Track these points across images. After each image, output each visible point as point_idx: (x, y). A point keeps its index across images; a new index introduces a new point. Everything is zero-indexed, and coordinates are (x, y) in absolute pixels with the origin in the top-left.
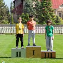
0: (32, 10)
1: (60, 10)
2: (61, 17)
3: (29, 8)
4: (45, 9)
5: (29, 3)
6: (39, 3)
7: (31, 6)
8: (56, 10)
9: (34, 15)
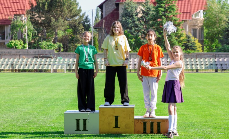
0: (137, 23)
2: (195, 37)
3: (130, 18)
4: (163, 21)
5: (131, 9)
6: (151, 8)
7: (135, 14)
8: (186, 23)
9: (141, 32)
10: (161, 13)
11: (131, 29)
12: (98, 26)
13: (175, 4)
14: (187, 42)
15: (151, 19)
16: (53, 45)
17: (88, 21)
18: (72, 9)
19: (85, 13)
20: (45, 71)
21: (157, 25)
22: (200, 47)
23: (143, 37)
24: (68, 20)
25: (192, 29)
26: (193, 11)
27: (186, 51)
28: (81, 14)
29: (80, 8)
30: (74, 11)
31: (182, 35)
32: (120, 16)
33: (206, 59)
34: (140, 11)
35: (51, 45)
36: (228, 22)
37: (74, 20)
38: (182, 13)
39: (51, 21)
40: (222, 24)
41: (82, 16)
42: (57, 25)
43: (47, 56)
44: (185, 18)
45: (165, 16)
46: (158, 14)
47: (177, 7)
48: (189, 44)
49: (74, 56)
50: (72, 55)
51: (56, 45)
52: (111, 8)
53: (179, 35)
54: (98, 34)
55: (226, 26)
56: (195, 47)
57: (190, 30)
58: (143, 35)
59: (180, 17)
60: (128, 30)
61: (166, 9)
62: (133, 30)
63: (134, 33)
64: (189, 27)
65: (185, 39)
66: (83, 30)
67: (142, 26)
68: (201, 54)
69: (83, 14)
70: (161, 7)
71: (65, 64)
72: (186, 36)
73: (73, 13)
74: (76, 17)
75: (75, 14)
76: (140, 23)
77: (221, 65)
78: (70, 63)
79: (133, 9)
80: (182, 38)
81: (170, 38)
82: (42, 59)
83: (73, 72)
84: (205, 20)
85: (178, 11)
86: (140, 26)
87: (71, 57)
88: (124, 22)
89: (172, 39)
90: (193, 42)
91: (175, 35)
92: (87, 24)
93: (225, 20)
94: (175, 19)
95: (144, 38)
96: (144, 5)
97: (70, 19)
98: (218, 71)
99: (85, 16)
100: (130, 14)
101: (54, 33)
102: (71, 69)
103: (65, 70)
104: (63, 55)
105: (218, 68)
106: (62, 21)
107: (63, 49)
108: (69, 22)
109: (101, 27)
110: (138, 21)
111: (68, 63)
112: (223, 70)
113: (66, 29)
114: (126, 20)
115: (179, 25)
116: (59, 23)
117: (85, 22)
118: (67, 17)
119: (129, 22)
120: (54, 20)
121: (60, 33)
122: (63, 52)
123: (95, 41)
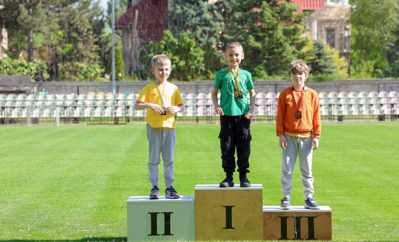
0: (208, 16)
1: (331, 15)
2: (333, 45)
3: (193, 7)
8: (313, 15)
9: (216, 37)
11: (194, 29)
12: (123, 25)
14: (317, 57)
15: (240, 9)
16: (26, 66)
17: (99, 12)
20: (12, 121)
21: (252, 21)
22: (344, 67)
23: (220, 46)
24: (57, 9)
25: (326, 28)
27: (315, 77)
31: (305, 43)
32: (171, 3)
33: (358, 92)
35: (22, 65)
37: (71, 10)
39: (19, 13)
40: (391, 17)
41: (86, 2)
42: (34, 23)
43: (15, 89)
44: (310, 5)
48: (320, 62)
49: (76, 88)
50: (69, 87)
51: (33, 66)
53: (300, 42)
54: (120, 42)
56: (333, 68)
57: (320, 31)
58: (220, 43)
59: (302, 3)
60: (189, 32)
62: (199, 31)
63: (201, 39)
64: (318, 25)
65: (312, 50)
66: (91, 32)
67: (218, 24)
68: (346, 82)
71: (57, 106)
72: (315, 45)
74: (73, 4)
76: (215, 16)
77: (392, 105)
78: (68, 105)
80: (305, 50)
81: (280, 50)
82: (6, 96)
83: (74, 122)
84: (352, 9)
86: (214, 24)
88: (178, 15)
89: (283, 51)
90: (328, 57)
91: (290, 42)
92: (96, 20)
93: (397, 9)
94: (290, 7)
95: (224, 49)
97: (61, 9)
98: (385, 118)
101: (26, 38)
102: (71, 118)
103: (58, 120)
104: (50, 88)
105: (386, 113)
106: (42, 12)
107: (48, 73)
108: (57, 14)
109: (131, 25)
110: (210, 13)
111: (64, 103)
112: (395, 117)
113: (52, 30)
114: (184, 10)
115: (298, 21)
116: (37, 18)
117: (94, 14)
118: (54, 4)
119: (191, 15)
120: (27, 12)
121: (38, 40)
122: (48, 80)
123: (118, 56)
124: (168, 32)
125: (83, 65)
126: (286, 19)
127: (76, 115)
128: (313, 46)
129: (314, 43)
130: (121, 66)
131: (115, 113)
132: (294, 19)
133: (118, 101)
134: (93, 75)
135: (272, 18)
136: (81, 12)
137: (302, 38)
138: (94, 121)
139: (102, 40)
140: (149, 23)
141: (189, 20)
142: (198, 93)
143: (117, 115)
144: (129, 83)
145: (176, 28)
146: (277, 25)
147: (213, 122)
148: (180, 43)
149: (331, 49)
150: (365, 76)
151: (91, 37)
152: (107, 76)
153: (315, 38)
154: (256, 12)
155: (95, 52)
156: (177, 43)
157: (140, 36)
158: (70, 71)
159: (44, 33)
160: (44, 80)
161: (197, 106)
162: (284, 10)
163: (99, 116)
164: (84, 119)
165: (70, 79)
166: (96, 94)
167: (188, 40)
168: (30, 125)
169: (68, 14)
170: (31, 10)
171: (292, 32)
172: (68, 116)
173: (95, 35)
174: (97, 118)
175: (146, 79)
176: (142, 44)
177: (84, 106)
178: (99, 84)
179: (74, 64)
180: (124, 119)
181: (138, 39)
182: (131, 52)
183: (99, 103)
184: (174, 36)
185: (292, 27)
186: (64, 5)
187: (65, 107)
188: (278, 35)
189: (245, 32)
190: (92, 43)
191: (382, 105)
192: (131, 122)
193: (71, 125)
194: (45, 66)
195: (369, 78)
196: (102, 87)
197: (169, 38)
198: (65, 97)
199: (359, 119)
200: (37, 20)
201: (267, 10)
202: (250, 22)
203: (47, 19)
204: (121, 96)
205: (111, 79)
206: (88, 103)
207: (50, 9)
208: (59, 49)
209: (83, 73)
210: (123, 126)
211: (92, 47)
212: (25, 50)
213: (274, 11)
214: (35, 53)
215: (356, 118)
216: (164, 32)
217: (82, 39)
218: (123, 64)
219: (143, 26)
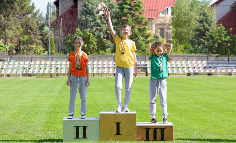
0: (99, 21)
3: (91, 16)
4: (129, 19)
5: (91, 5)
6: (113, 5)
7: (96, 12)
8: (153, 21)
9: (103, 32)
10: (126, 11)
11: (92, 28)
12: (55, 26)
13: (142, 1)
15: (116, 17)
16: (3, 47)
17: (42, 19)
18: (24, 6)
19: (39, 10)
23: (105, 37)
24: (20, 17)
25: (159, 28)
26: (160, 8)
28: (34, 11)
29: (33, 4)
30: (26, 8)
31: (149, 36)
32: (80, 14)
33: (177, 61)
34: (101, 8)
35: (1, 46)
36: (199, 20)
37: (27, 17)
38: (148, 10)
40: (192, 23)
41: (35, 14)
42: (8, 24)
44: (152, 16)
45: (130, 14)
46: (122, 12)
47: (144, 4)
49: (30, 58)
50: (26, 58)
51: (7, 47)
52: (68, 5)
53: (146, 35)
54: (53, 34)
55: (197, 25)
58: (105, 35)
59: (148, 15)
60: (89, 29)
61: (132, 7)
62: (94, 29)
63: (95, 33)
64: (155, 26)
65: (153, 39)
66: (38, 29)
67: (104, 25)
69: (36, 11)
70: (126, 4)
71: (20, 68)
72: (154, 36)
73: (26, 10)
74: (28, 15)
75: (27, 11)
76: (102, 21)
77: (194, 68)
78: (26, 67)
79: (93, 5)
80: (149, 39)
81: (136, 39)
83: (29, 76)
84: (173, 19)
85: (145, 8)
86: (102, 25)
87: (25, 60)
88: (83, 21)
89: (138, 39)
91: (142, 35)
92: (40, 23)
93: (195, 19)
94: (141, 17)
95: (107, 38)
96: (105, 2)
97: (22, 17)
98: (191, 75)
99: (38, 14)
100: (90, 11)
101: (4, 32)
102: (27, 74)
103: (21, 75)
104: (16, 58)
105: (191, 72)
106: (12, 19)
107: (15, 51)
108: (20, 20)
109: (59, 26)
110: (100, 20)
111: (24, 66)
112: (196, 74)
113: (17, 28)
114: (86, 18)
115: (146, 24)
116: (9, 22)
117: (39, 20)
118: (18, 15)
119: (90, 21)
120: (4, 18)
121: (10, 33)
122: (15, 54)
123: (51, 42)
124: (78, 29)
125: (34, 46)
126: (139, 23)
127: (30, 72)
128: (153, 37)
129: (154, 35)
130: (53, 47)
131: (51, 72)
132: (143, 23)
133: (52, 65)
134: (39, 51)
135: (132, 22)
136: (32, 19)
137: (148, 33)
138: (39, 75)
139: (44, 33)
140: (68, 24)
141: (89, 23)
142: (94, 61)
143: (52, 73)
144: (58, 56)
145: (82, 27)
146: (135, 26)
147: (102, 76)
148: (84, 35)
149: (163, 38)
150: (180, 53)
151: (38, 32)
152: (46, 52)
153: (154, 33)
154: (124, 19)
155: (40, 39)
156: (83, 35)
157: (64, 32)
158: (27, 50)
159: (13, 30)
160: (13, 54)
161: (94, 68)
162: (138, 18)
163: (42, 73)
164: (34, 75)
165: (27, 54)
166: (41, 61)
167: (89, 34)
168: (5, 77)
169: (25, 20)
170: (6, 18)
171: (143, 30)
172: (26, 73)
173: (40, 31)
174: (41, 74)
175: (67, 54)
176: (64, 35)
177: (35, 68)
178: (42, 56)
179: (29, 46)
180: (55, 75)
181: (62, 33)
182: (59, 40)
183: (42, 66)
184: (81, 32)
185: (142, 27)
186: (24, 15)
187: (25, 68)
188: (135, 31)
189: (118, 29)
190: (38, 35)
191: (189, 68)
192: (59, 76)
193: (28, 78)
194: (14, 47)
195: (181, 54)
196: (44, 58)
197: (79, 32)
198: (24, 63)
199: (177, 75)
200: (10, 23)
201: (129, 18)
202: (121, 24)
203: (14, 23)
204: (54, 63)
205: (48, 53)
206: (36, 66)
207: (16, 17)
208: (21, 38)
209: (33, 50)
210: (55, 78)
211: (38, 37)
212: (3, 38)
213: (133, 19)
214: (9, 40)
215: (176, 74)
216: (76, 29)
217: (33, 33)
218: (55, 46)
219: (65, 25)
